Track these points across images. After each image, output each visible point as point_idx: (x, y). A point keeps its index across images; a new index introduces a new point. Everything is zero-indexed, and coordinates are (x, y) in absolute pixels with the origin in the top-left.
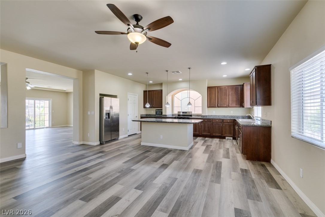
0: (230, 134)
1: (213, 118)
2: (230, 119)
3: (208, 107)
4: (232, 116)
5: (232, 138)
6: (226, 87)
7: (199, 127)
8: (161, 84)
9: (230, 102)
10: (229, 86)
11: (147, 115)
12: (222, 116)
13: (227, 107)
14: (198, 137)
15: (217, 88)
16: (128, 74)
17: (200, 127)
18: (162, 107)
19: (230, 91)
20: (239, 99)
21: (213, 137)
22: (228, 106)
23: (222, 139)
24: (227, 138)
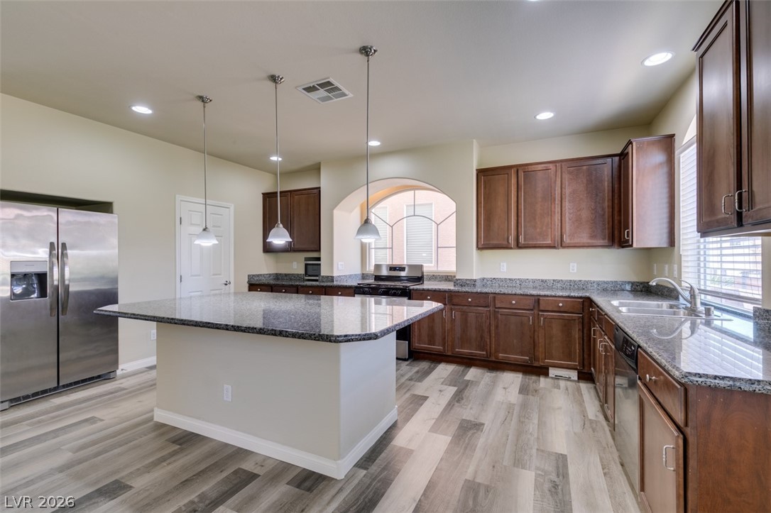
0: (569, 356)
1: (498, 291)
2: (569, 297)
3: (478, 248)
4: (572, 284)
5: (574, 375)
6: (551, 166)
7: (443, 327)
8: (316, 169)
9: (567, 227)
10: (561, 161)
11: (277, 276)
12: (534, 281)
13: (554, 247)
14: (440, 362)
15: (513, 171)
16: (134, 108)
17: (448, 326)
18: (319, 250)
19: (566, 182)
20: (603, 215)
21: (494, 365)
22: (559, 244)
23: (534, 378)
24: (553, 372)
